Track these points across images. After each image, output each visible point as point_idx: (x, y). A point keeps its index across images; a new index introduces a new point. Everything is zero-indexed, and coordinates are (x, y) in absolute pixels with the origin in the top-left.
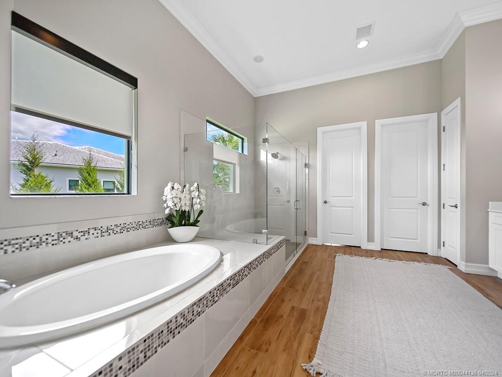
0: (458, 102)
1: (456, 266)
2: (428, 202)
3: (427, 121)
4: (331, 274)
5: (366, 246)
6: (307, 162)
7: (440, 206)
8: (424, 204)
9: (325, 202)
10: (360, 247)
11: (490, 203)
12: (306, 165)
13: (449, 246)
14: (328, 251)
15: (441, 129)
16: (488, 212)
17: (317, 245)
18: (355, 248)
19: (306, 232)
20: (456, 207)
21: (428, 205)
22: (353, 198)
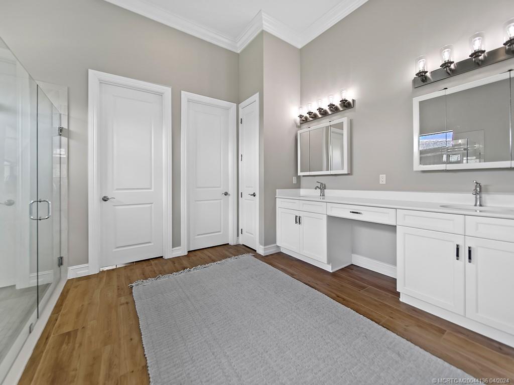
0: (256, 97)
1: (256, 251)
2: (229, 193)
3: (228, 109)
4: (136, 338)
5: (170, 253)
6: (65, 126)
7: (239, 195)
8: (226, 194)
9: (105, 199)
10: (162, 257)
11: (277, 190)
12: (61, 130)
13: (247, 232)
14: (115, 282)
15: (239, 121)
16: (276, 198)
17: (88, 278)
18: (156, 261)
19: (61, 258)
20: (255, 196)
21: (229, 195)
22: (152, 190)
